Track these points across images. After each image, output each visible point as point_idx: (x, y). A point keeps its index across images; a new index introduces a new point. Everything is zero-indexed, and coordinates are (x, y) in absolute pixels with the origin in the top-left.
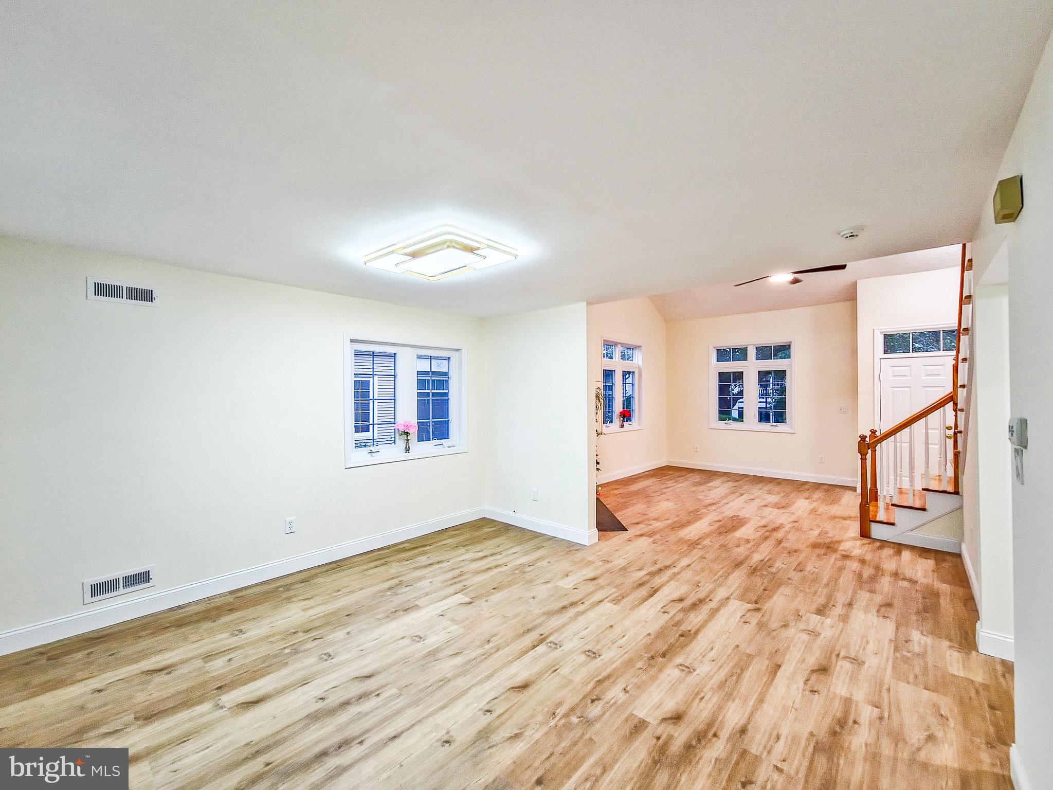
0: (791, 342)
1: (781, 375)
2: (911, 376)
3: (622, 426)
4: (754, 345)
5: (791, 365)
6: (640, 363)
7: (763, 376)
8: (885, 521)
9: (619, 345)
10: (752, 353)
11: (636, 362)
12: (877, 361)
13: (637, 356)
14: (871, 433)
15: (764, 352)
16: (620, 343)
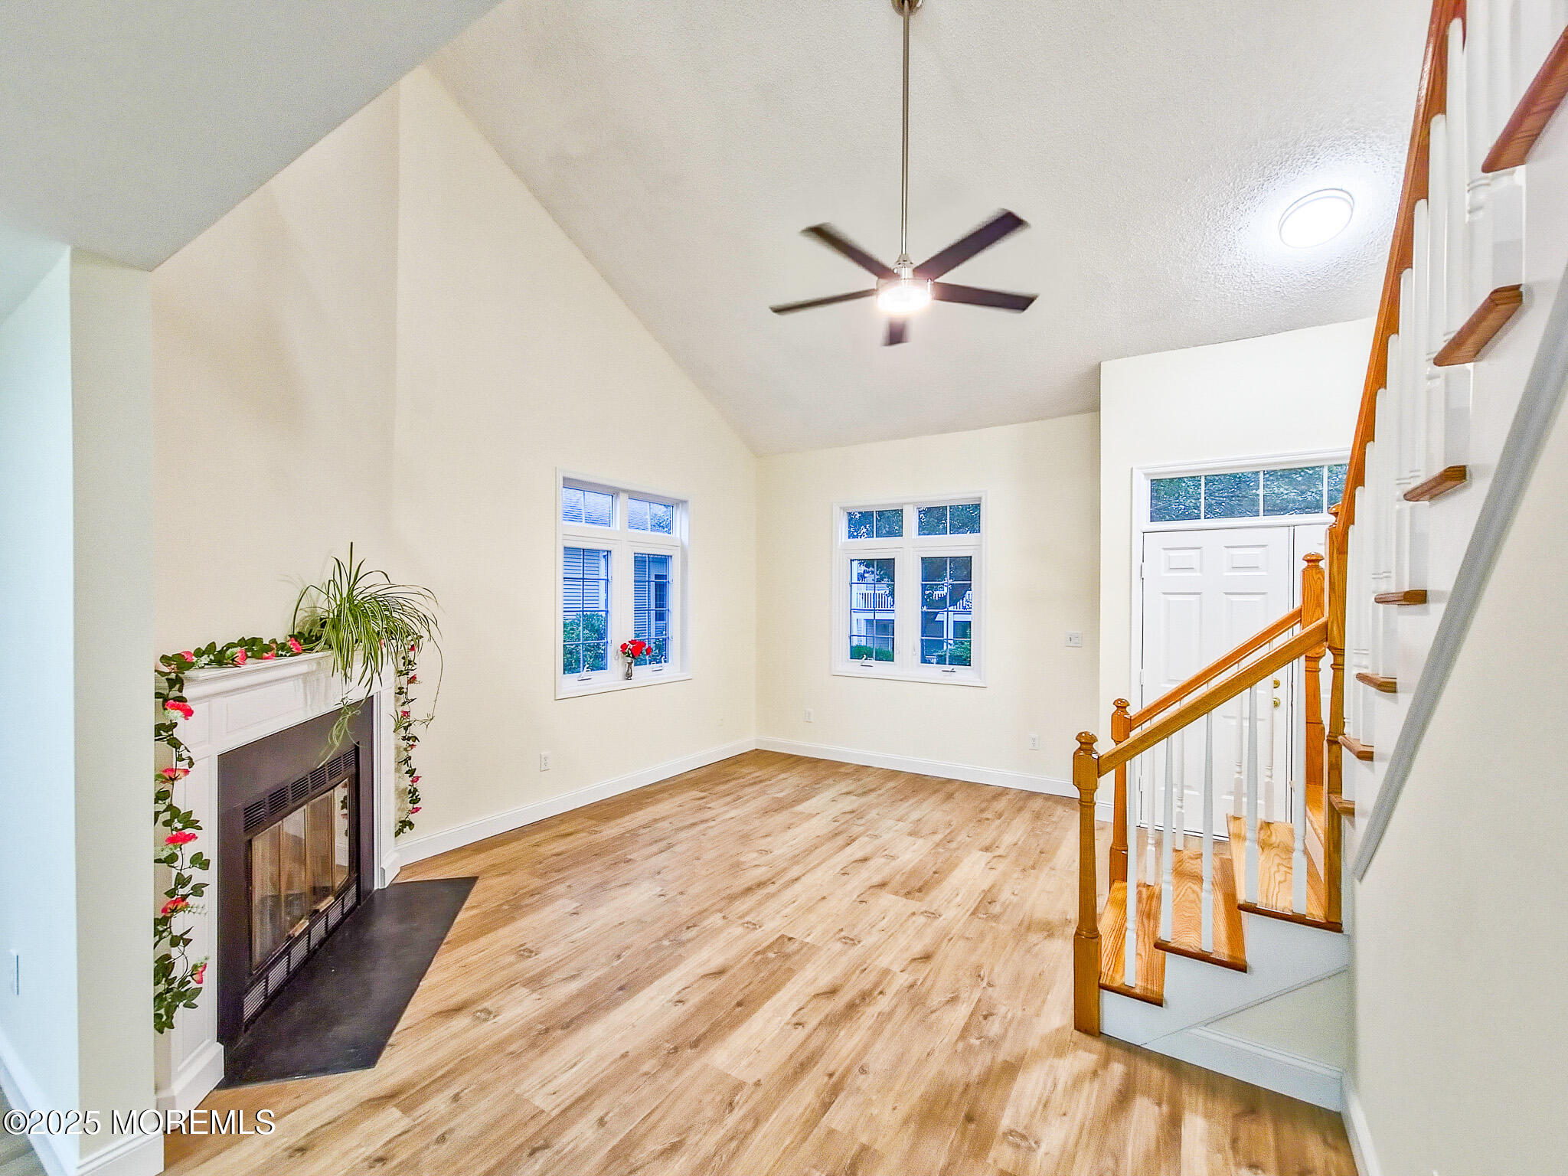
0: (980, 498)
1: (963, 567)
2: (1201, 571)
3: (628, 676)
4: (913, 504)
5: (980, 545)
6: (686, 539)
7: (932, 569)
8: (1138, 991)
9: (623, 497)
10: (911, 521)
11: (678, 536)
12: (1137, 537)
13: (678, 523)
14: (1116, 708)
15: (933, 519)
16: (625, 491)
